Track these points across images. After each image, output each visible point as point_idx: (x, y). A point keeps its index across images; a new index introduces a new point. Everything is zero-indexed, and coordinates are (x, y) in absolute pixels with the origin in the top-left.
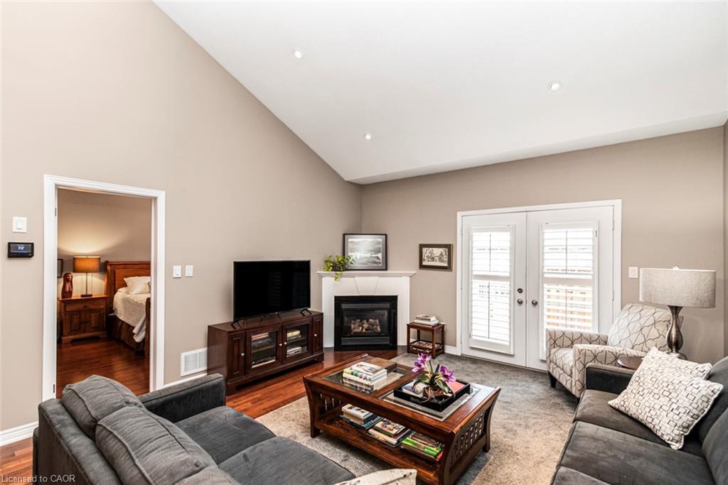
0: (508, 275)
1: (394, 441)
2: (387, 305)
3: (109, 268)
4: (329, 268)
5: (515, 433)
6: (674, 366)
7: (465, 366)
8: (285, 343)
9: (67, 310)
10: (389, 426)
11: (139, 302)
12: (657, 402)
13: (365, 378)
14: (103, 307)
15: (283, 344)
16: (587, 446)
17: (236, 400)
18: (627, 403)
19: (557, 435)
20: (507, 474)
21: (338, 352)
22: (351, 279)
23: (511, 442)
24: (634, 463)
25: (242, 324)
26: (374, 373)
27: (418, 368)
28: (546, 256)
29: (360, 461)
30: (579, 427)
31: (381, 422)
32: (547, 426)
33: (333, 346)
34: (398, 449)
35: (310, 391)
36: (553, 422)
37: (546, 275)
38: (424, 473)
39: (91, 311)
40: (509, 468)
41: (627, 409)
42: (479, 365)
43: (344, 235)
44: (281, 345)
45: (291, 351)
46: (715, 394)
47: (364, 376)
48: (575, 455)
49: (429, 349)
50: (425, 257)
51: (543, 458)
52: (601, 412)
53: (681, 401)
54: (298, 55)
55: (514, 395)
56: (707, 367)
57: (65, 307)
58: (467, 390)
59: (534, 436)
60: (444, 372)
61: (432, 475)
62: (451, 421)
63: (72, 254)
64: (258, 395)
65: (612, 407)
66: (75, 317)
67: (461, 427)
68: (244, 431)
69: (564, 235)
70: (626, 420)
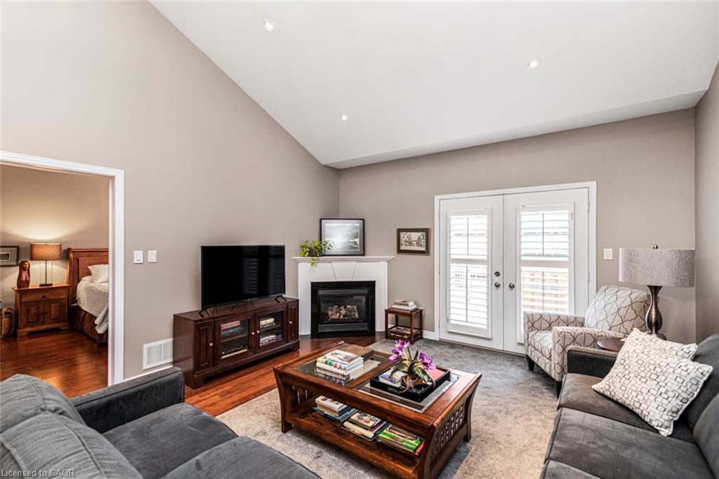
0: (485, 258)
1: (370, 434)
2: (365, 291)
3: (71, 255)
4: (305, 253)
5: (496, 420)
6: (658, 347)
7: (444, 351)
8: (258, 332)
9: (23, 301)
10: (366, 418)
11: (103, 291)
12: (645, 385)
13: (340, 368)
14: (64, 296)
15: (256, 332)
16: (575, 436)
17: (203, 393)
18: (612, 388)
19: (538, 420)
20: (489, 466)
21: (315, 340)
22: (328, 265)
23: (492, 430)
24: (626, 454)
25: (210, 312)
26: (349, 361)
27: (396, 356)
28: (524, 239)
29: (334, 457)
30: (565, 414)
31: (357, 414)
32: (528, 411)
33: (310, 333)
34: (374, 443)
35: (280, 382)
36: (534, 406)
37: (523, 258)
38: (402, 469)
39: (51, 301)
40: (491, 458)
41: (613, 393)
42: (457, 350)
43: (321, 220)
44: (253, 333)
45: (265, 340)
46: (704, 376)
47: (338, 365)
48: (564, 446)
49: (407, 335)
50: (402, 242)
51: (525, 446)
52: (586, 398)
53: (669, 384)
54: (269, 26)
55: (494, 379)
56: (693, 348)
57: (21, 297)
58: (447, 377)
59: (515, 423)
60: (423, 359)
61: (411, 471)
62: (431, 412)
63: (29, 241)
64: (227, 387)
65: (597, 392)
66: (32, 308)
67: (442, 419)
68: (201, 433)
69: (540, 218)
70: (612, 405)
